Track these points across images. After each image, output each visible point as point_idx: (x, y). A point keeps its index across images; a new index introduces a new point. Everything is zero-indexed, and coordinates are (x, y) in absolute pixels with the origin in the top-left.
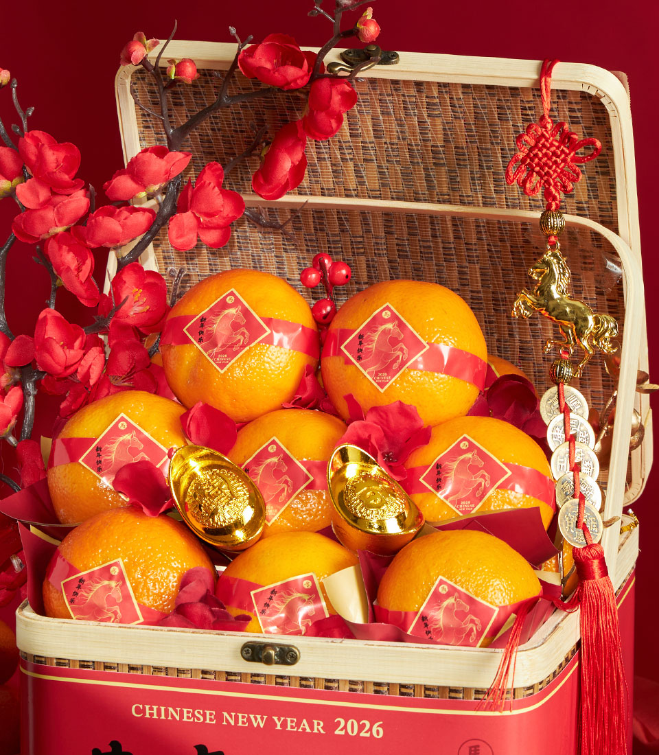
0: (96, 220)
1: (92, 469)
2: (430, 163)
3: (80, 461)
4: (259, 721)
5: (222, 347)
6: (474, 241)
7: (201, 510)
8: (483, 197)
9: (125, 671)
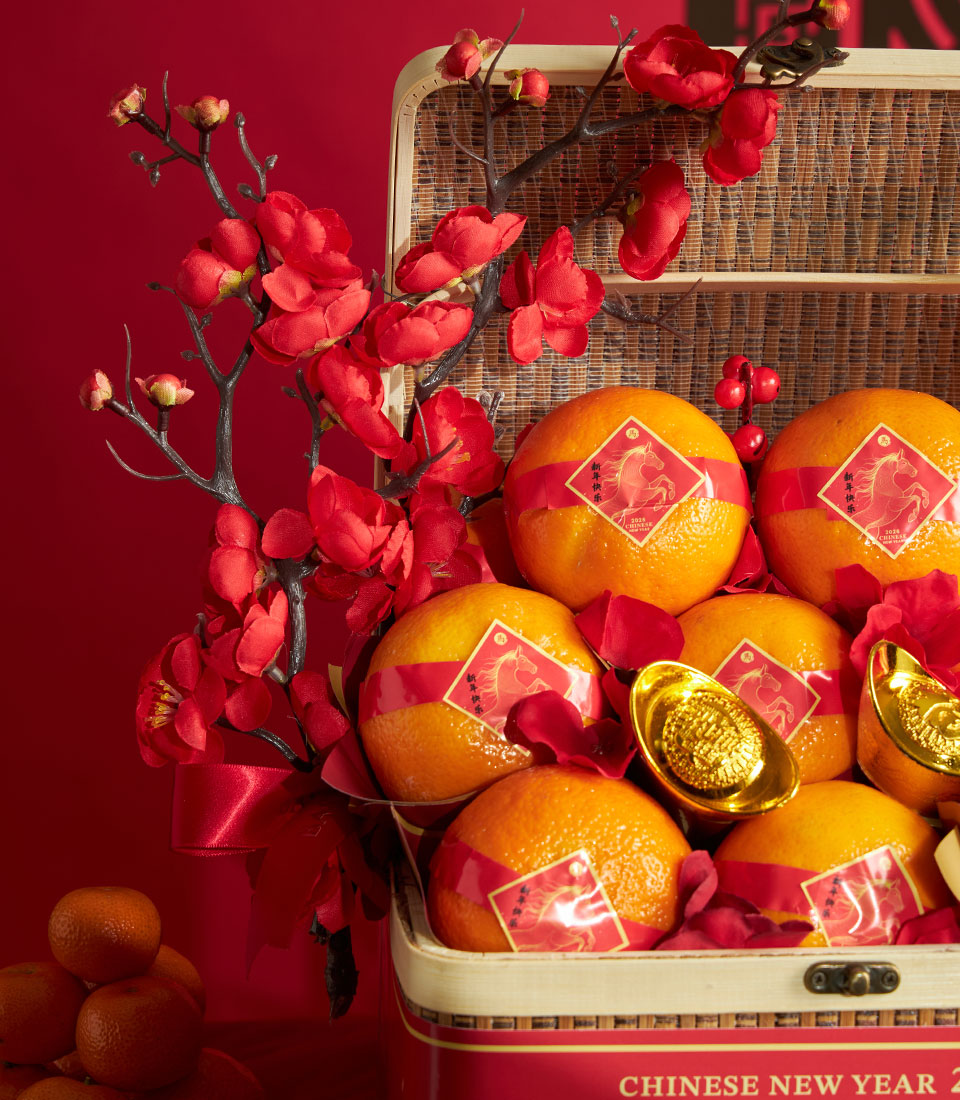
0: (400, 325)
1: (468, 709)
2: (857, 215)
3: (446, 698)
4: (829, 1085)
5: (635, 506)
6: (901, 328)
7: (694, 763)
8: (927, 262)
9: (610, 1027)
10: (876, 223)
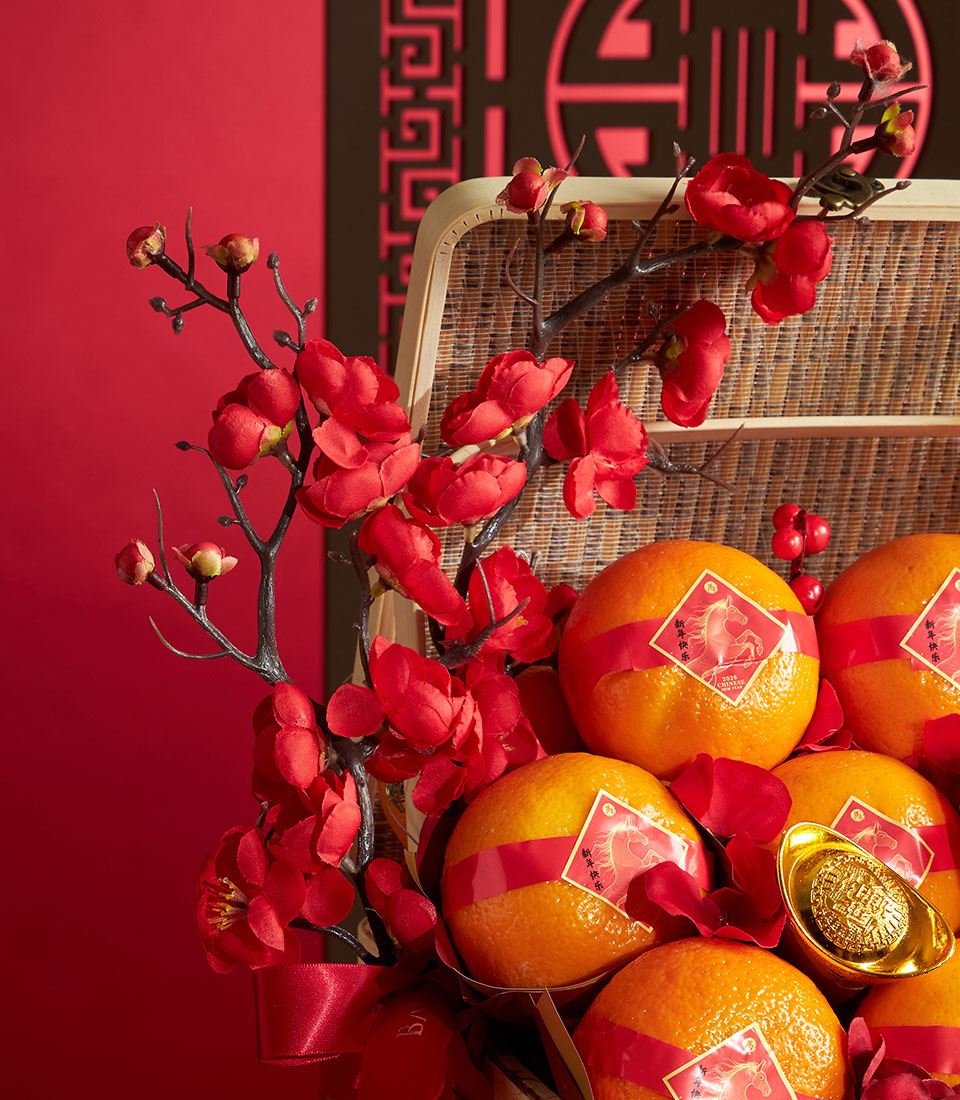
1: (587, 886)
2: (875, 356)
3: (563, 876)
5: (725, 664)
6: (904, 475)
7: (847, 926)
8: (937, 404)
10: (892, 364)
